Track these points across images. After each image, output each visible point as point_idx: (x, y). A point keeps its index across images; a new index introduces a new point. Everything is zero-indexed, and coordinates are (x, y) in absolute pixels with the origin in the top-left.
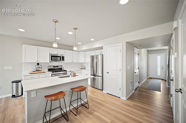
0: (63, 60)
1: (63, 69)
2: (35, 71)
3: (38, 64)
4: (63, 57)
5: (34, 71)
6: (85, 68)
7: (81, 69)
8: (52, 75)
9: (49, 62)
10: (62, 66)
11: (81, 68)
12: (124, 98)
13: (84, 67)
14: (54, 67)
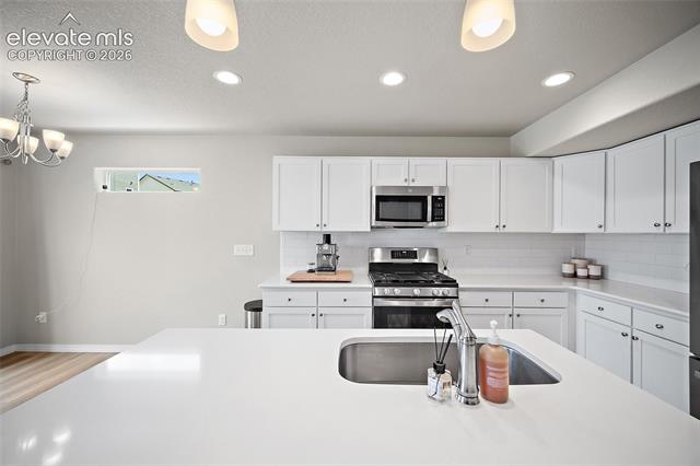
0: (439, 216)
1: (440, 270)
2: (314, 267)
3: (327, 238)
4: (439, 202)
6: (601, 277)
7: (564, 275)
9: (369, 230)
10: (435, 251)
11: (568, 269)
13: (591, 262)
14: (393, 257)
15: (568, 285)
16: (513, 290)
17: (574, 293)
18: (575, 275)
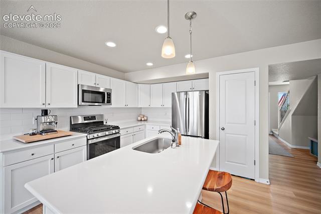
0: (109, 102)
1: (105, 123)
3: (45, 112)
4: (109, 95)
5: (33, 134)
8: (88, 140)
9: (76, 106)
11: (139, 119)
12: (265, 181)
13: (144, 116)
14: (85, 120)
15: (139, 123)
16: (133, 127)
17: (145, 125)
18: (141, 120)
